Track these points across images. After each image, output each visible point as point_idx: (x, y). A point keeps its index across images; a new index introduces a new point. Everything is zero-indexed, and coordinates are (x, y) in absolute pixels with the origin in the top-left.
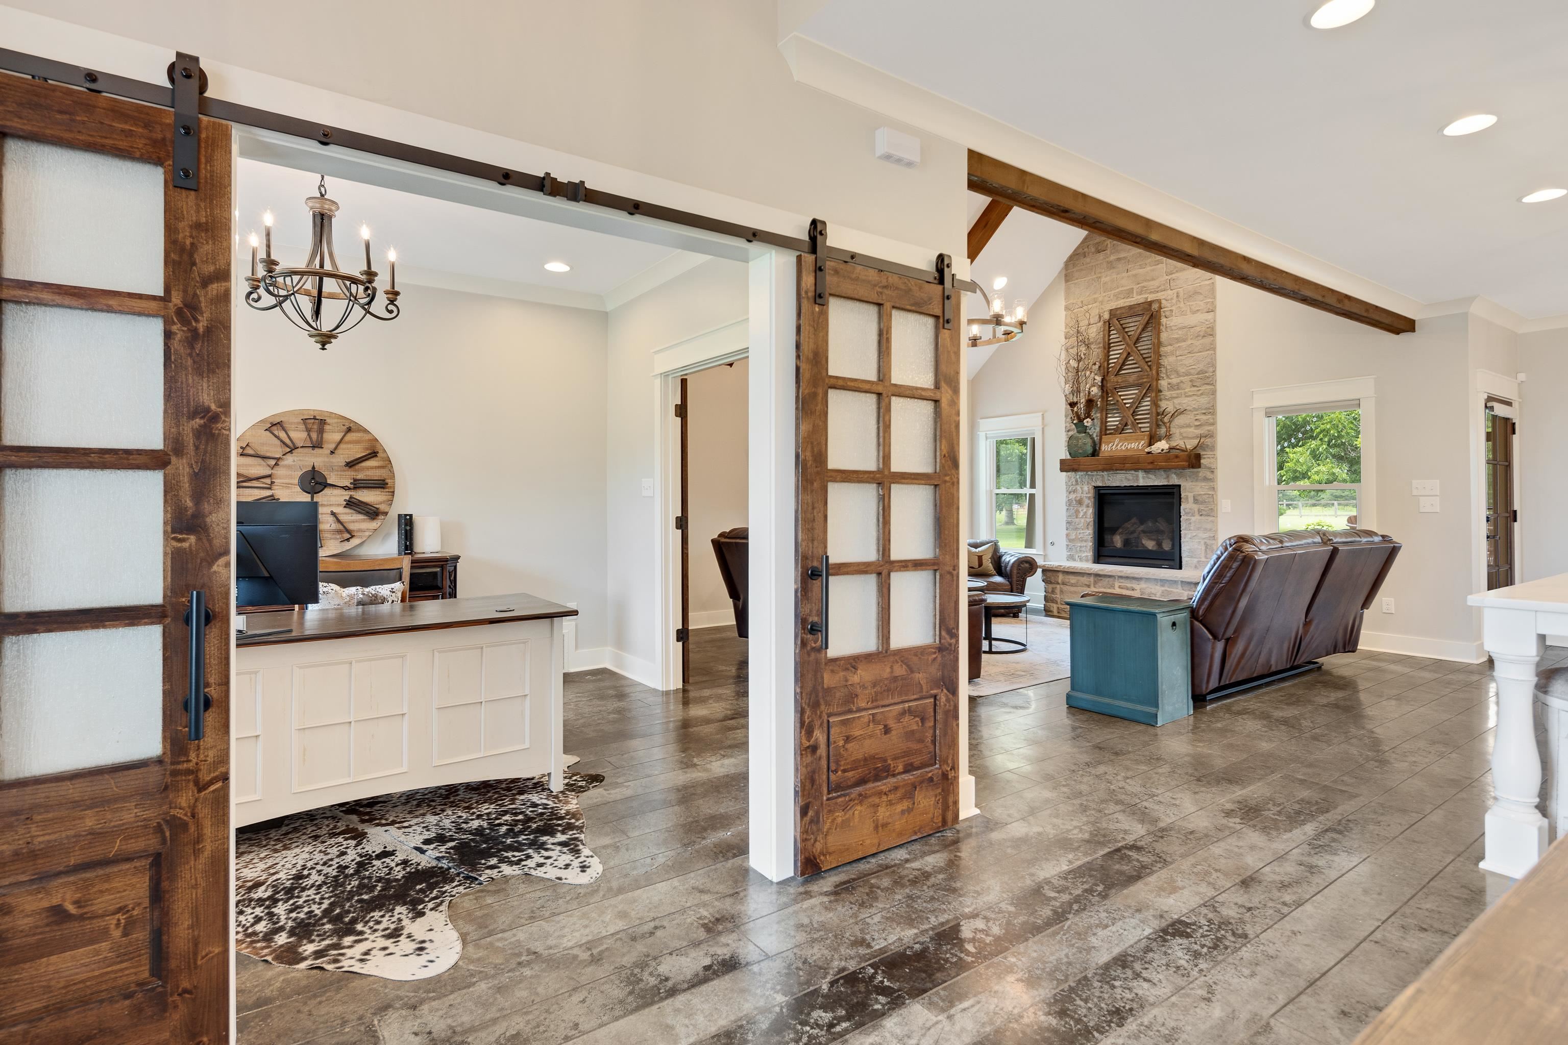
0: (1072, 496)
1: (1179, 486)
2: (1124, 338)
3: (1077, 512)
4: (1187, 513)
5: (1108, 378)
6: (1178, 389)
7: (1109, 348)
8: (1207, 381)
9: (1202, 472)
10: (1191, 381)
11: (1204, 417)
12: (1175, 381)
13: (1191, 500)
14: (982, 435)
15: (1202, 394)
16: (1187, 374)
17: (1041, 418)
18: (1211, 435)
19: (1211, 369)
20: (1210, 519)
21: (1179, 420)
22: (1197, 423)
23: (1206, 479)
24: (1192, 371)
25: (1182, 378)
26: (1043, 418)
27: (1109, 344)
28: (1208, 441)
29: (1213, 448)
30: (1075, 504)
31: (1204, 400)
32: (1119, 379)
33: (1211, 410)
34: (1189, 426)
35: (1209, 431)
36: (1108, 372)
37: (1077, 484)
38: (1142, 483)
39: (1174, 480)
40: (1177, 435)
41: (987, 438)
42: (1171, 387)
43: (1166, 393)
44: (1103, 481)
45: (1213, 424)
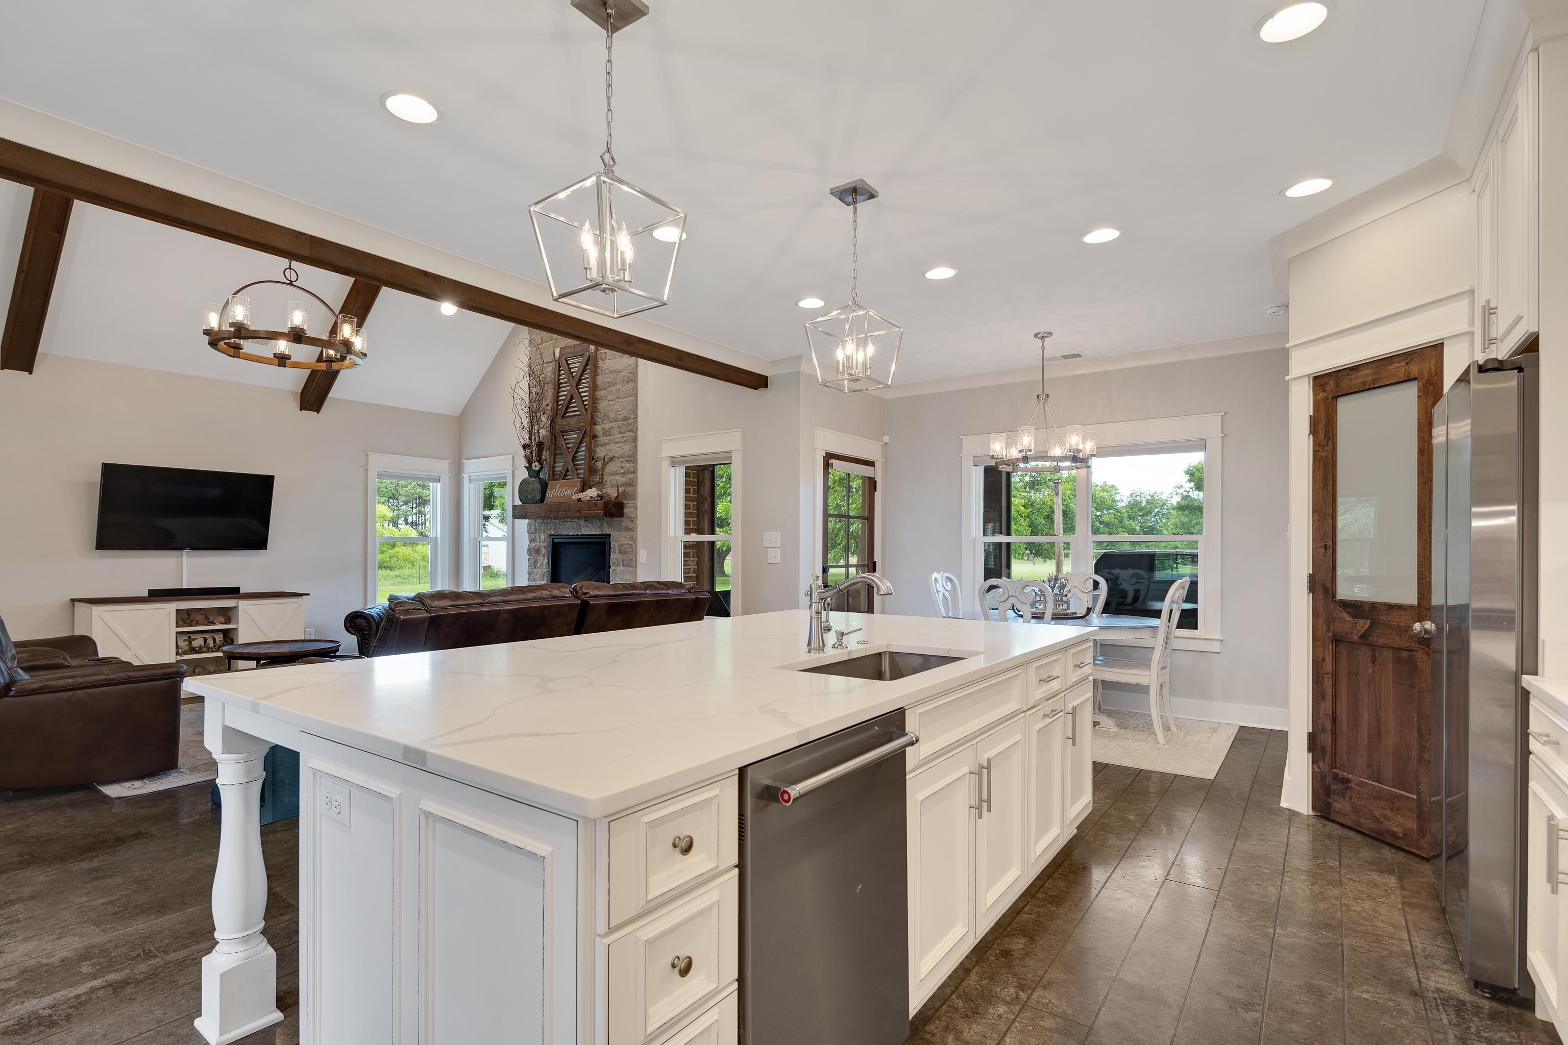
0: (533, 545)
1: (610, 535)
2: (569, 379)
3: (536, 562)
4: (614, 564)
5: (556, 421)
6: (609, 435)
7: (559, 388)
8: (629, 428)
9: (625, 522)
10: (618, 427)
11: (627, 465)
12: (607, 426)
13: (617, 549)
14: (466, 477)
15: (625, 441)
16: (616, 420)
17: (511, 461)
18: (632, 484)
19: (632, 416)
20: (630, 569)
21: (610, 468)
22: (622, 471)
23: (628, 529)
24: (619, 417)
25: (612, 424)
26: (513, 461)
27: (559, 384)
28: (629, 489)
29: (633, 496)
30: (533, 552)
31: (627, 447)
32: (565, 421)
33: (633, 458)
34: (616, 474)
35: (630, 479)
36: (557, 414)
37: (536, 532)
38: (584, 532)
39: (606, 531)
40: (608, 482)
41: (470, 480)
42: (607, 433)
43: (602, 439)
44: (555, 530)
45: (635, 472)
